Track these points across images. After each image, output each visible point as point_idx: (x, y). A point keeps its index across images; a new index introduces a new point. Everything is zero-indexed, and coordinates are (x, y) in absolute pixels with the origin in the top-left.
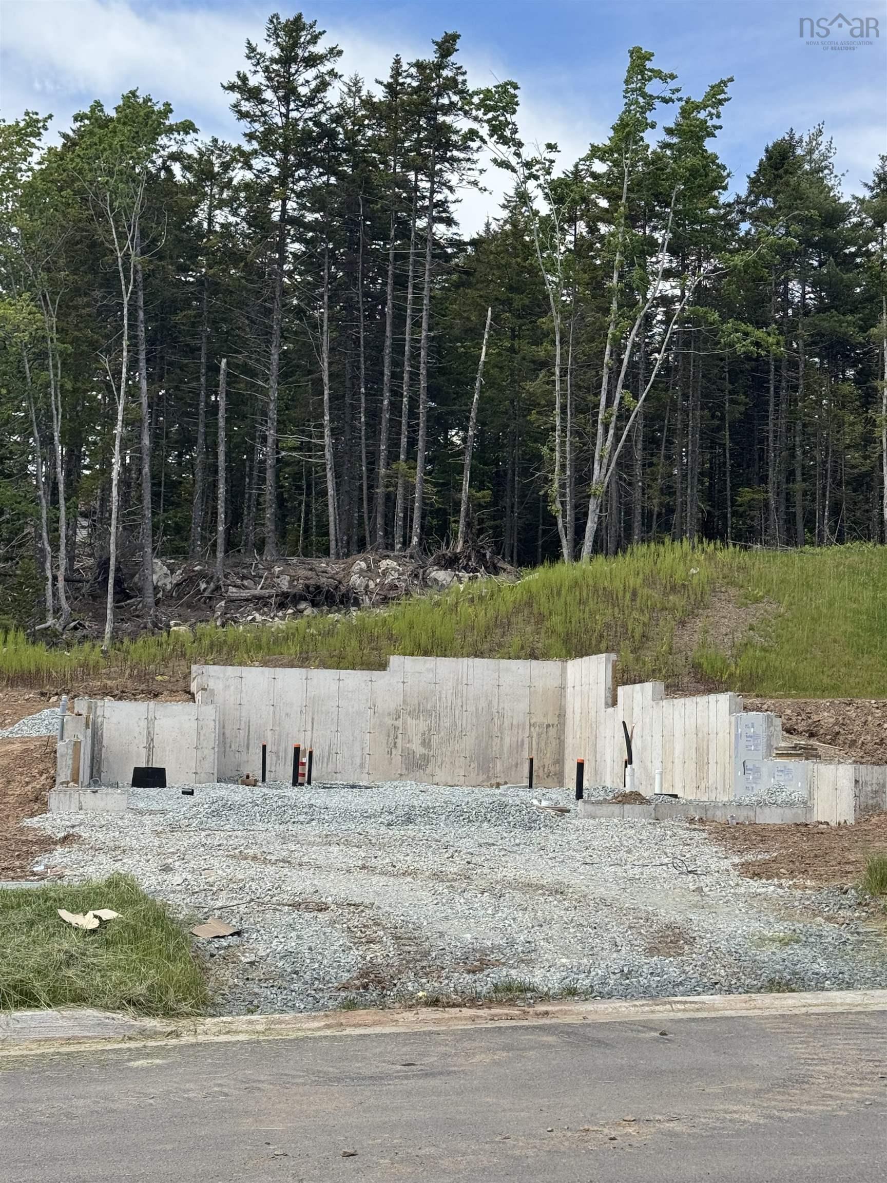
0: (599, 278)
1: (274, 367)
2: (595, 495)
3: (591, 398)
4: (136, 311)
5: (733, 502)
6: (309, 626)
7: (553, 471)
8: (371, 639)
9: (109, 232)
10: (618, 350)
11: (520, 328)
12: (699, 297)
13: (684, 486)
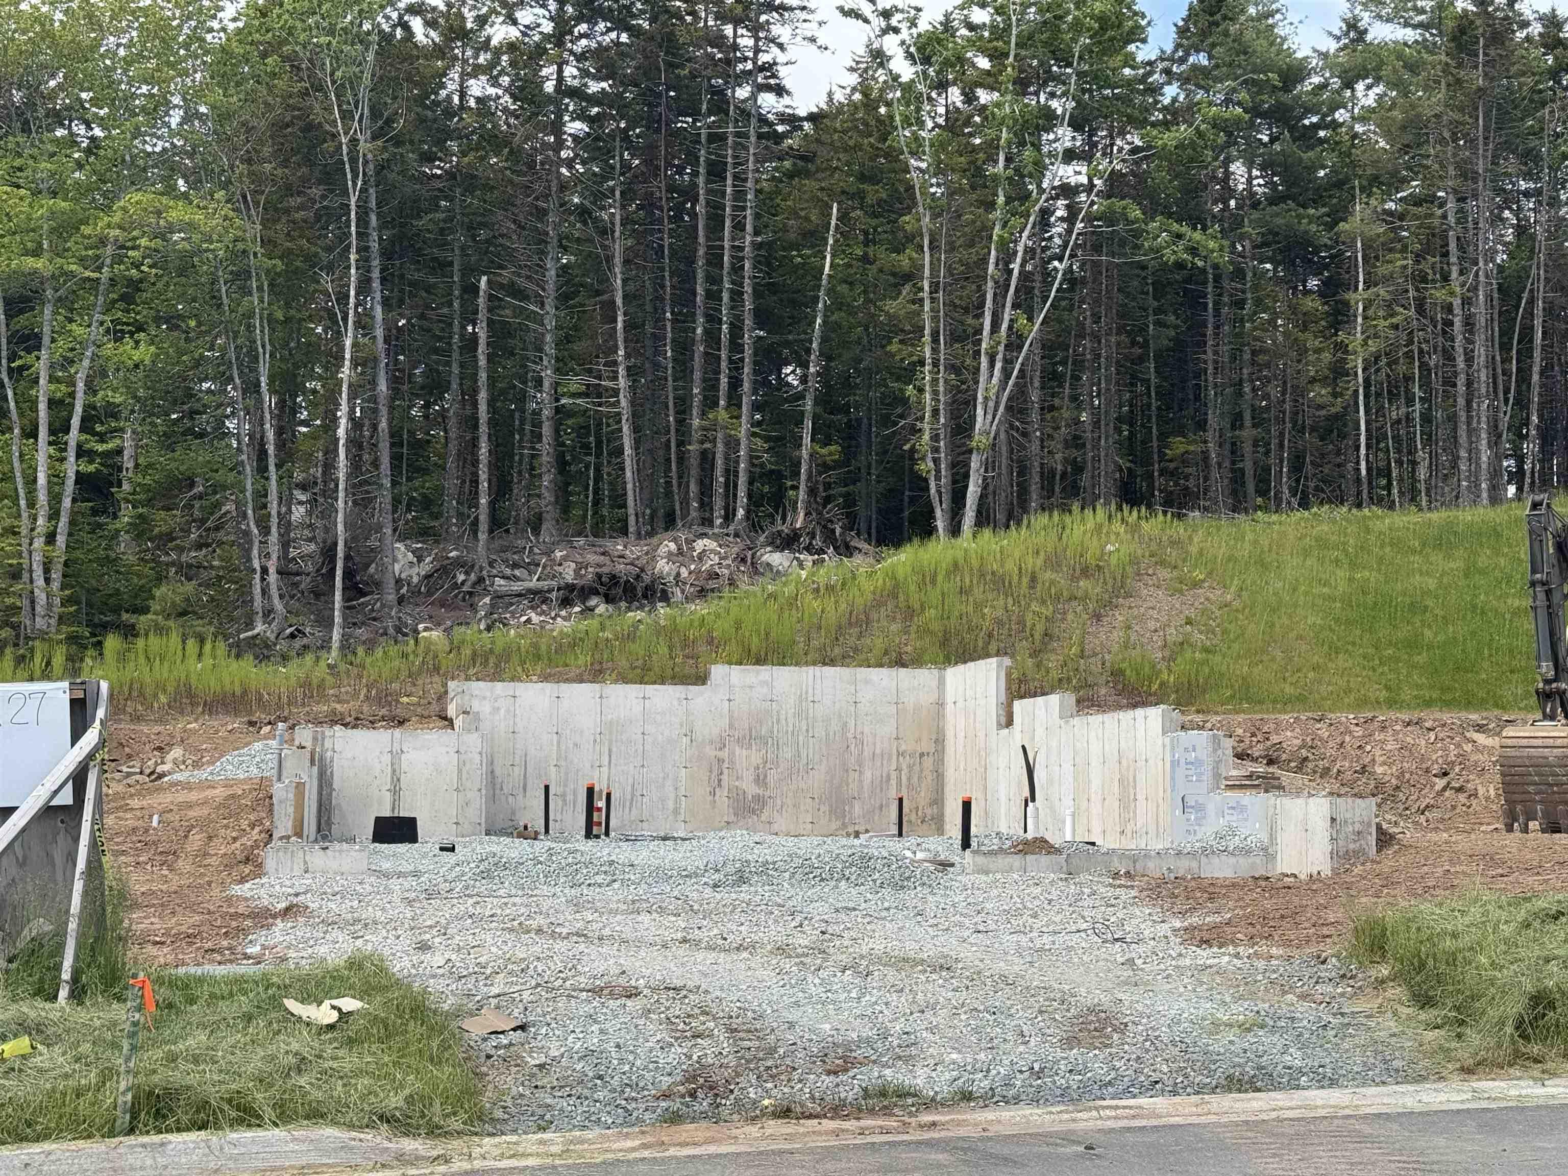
0: (979, 163)
1: (551, 287)
2: (978, 449)
3: (970, 321)
4: (367, 214)
5: (1161, 455)
6: (603, 628)
7: (922, 419)
8: (686, 643)
9: (328, 109)
10: (1007, 257)
11: (875, 230)
12: (1111, 186)
13: (1096, 435)
